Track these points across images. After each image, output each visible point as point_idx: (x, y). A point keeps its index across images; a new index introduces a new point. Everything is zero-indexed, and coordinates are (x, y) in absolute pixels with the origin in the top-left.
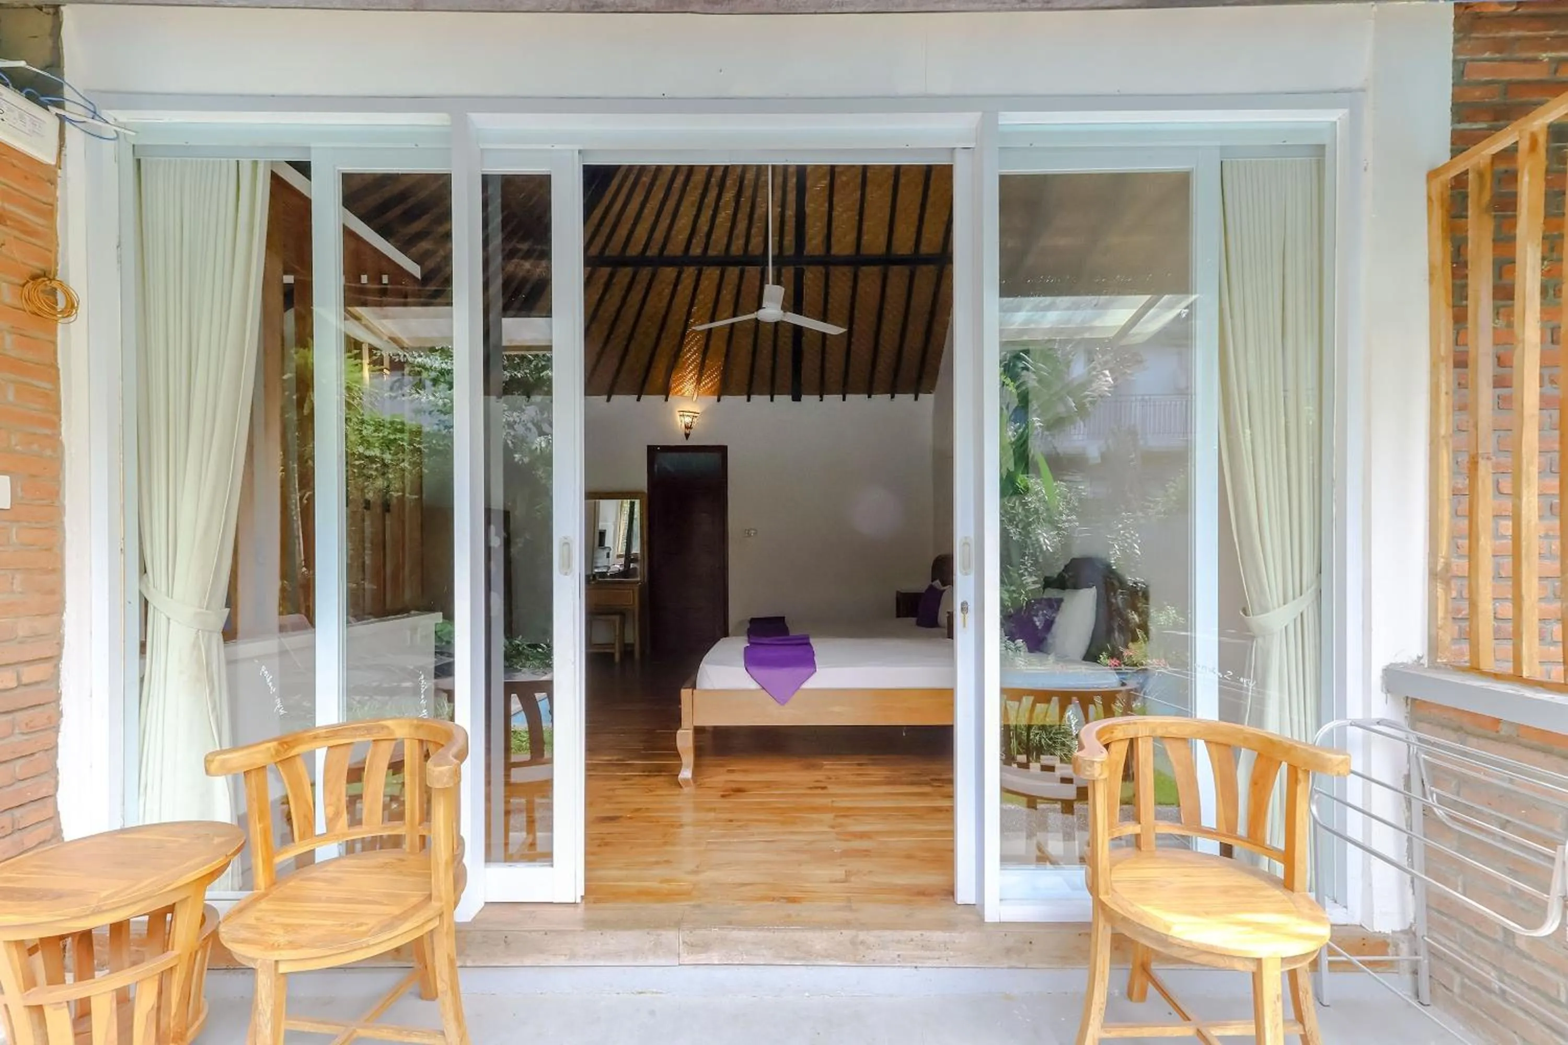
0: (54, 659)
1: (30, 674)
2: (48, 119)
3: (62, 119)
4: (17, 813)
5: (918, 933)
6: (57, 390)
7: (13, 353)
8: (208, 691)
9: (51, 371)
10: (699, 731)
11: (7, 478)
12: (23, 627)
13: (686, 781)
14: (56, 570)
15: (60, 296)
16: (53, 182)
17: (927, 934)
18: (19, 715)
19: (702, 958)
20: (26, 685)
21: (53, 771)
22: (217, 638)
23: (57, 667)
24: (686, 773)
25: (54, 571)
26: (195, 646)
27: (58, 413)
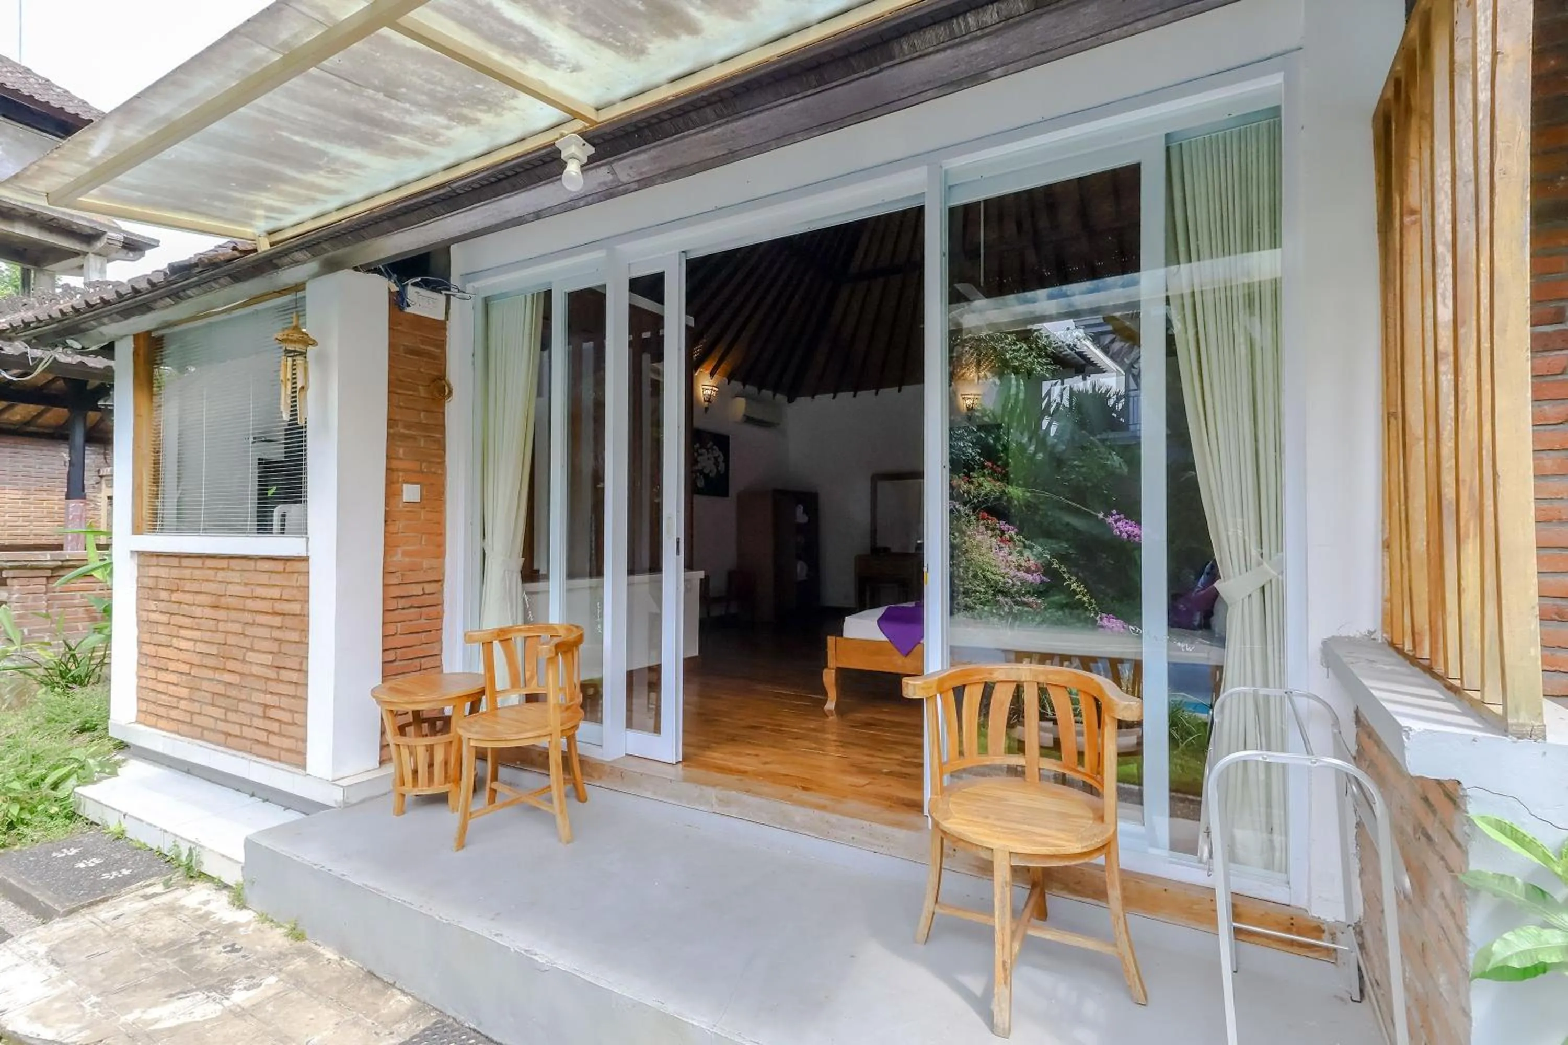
0: (440, 581)
1: (429, 588)
2: (441, 298)
3: (448, 297)
4: (423, 660)
5: (868, 823)
6: (444, 438)
7: (424, 421)
8: (509, 605)
9: (441, 428)
10: (841, 671)
11: (418, 486)
12: (426, 564)
13: (830, 711)
14: (442, 534)
15: (447, 388)
16: (445, 329)
17: (874, 825)
18: (423, 609)
19: (726, 810)
20: (429, 594)
21: (439, 640)
22: (517, 577)
23: (442, 585)
24: (830, 705)
25: (441, 534)
26: (504, 578)
27: (444, 450)
